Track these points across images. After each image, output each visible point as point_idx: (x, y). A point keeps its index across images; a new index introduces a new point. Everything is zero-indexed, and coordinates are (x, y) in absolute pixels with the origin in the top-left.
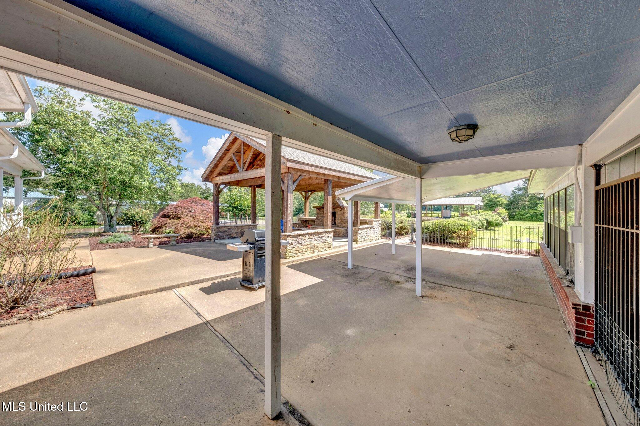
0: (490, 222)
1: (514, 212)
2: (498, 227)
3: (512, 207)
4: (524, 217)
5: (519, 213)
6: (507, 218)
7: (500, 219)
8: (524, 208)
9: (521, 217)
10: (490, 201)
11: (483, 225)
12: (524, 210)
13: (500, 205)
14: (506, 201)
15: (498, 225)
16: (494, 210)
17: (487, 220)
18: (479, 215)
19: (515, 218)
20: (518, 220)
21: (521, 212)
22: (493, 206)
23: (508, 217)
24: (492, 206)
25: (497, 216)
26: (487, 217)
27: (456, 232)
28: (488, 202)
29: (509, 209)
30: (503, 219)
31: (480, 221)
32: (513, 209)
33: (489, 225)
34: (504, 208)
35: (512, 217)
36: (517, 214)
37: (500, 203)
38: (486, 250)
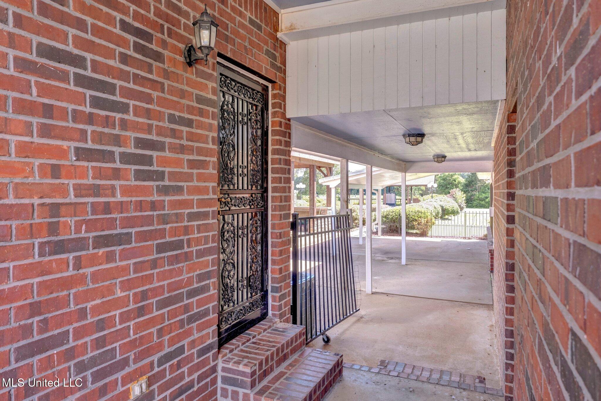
0: (446, 210)
1: (472, 195)
2: (454, 216)
3: (470, 189)
4: (483, 202)
5: (478, 197)
6: (464, 205)
7: (456, 207)
8: (484, 191)
9: (480, 202)
10: (444, 180)
11: (438, 213)
12: (484, 193)
13: (457, 187)
14: (464, 180)
15: (454, 213)
16: (449, 193)
17: (442, 207)
18: (433, 200)
19: (474, 205)
20: (477, 207)
21: (480, 196)
22: (448, 186)
23: (466, 203)
24: (446, 187)
25: (453, 201)
26: (442, 203)
27: (416, 220)
28: (442, 181)
29: (467, 191)
30: (460, 206)
31: (435, 208)
32: (472, 191)
33: (445, 213)
34: (462, 190)
35: (470, 202)
36: (476, 198)
37: (456, 183)
38: (444, 237)
